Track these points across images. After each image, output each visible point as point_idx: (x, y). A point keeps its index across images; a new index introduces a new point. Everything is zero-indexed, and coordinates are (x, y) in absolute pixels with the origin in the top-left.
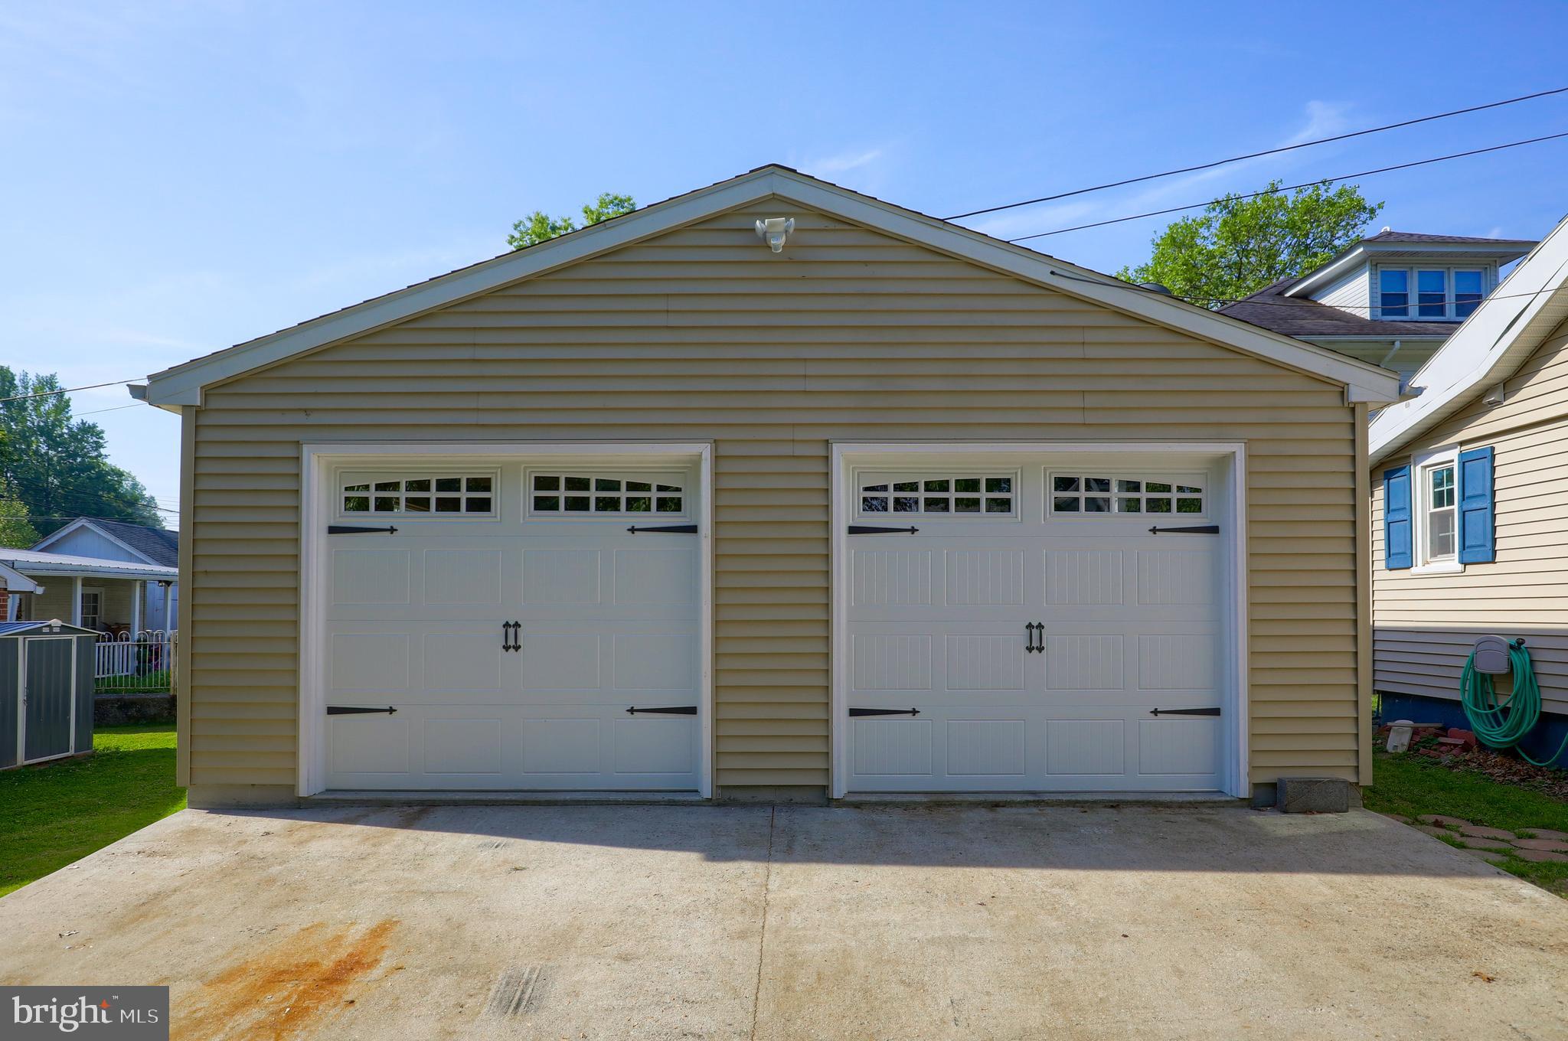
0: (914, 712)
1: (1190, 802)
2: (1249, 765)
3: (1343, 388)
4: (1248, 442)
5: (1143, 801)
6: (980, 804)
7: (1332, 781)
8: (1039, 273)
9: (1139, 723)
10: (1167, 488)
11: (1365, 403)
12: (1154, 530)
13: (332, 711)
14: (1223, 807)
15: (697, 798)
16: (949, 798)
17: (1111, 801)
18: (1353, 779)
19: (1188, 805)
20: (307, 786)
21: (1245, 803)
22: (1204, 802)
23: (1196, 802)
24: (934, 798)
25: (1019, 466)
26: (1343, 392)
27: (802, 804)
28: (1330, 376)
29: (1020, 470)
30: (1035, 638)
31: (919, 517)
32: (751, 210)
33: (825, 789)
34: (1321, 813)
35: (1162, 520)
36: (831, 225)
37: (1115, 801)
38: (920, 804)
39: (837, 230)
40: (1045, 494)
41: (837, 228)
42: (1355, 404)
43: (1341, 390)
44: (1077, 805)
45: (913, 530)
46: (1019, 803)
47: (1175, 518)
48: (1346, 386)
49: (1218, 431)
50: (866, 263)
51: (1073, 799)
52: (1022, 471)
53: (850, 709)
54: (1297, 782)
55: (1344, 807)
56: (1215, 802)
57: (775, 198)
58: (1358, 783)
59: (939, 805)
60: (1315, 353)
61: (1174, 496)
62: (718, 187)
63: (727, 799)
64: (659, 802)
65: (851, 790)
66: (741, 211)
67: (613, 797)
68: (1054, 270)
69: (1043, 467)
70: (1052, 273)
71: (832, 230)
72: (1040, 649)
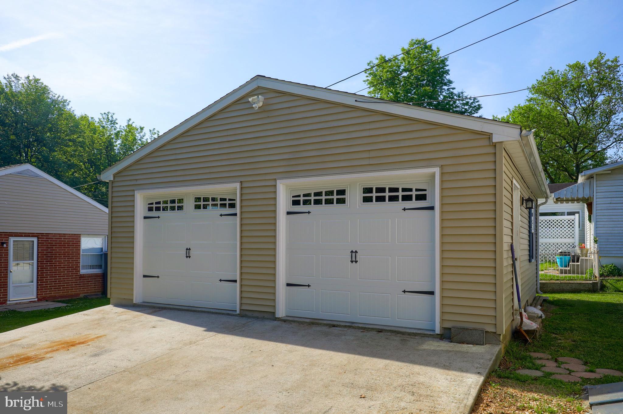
0: (309, 286)
1: (413, 333)
2: (440, 319)
3: (490, 136)
4: (442, 167)
5: (393, 331)
6: (328, 325)
7: (475, 329)
8: (351, 102)
9: (397, 296)
10: (411, 190)
11: (502, 142)
12: (404, 209)
13: (145, 276)
14: (428, 337)
15: (236, 313)
16: (317, 321)
17: (379, 329)
18: (494, 330)
19: (413, 335)
20: (137, 299)
21: (439, 336)
22: (420, 334)
23: (416, 333)
24: (312, 321)
25: (349, 184)
26: (490, 138)
27: (267, 319)
28: (482, 131)
29: (349, 186)
30: (354, 257)
31: (312, 208)
32: (250, 94)
33: (274, 313)
34: (468, 344)
35: (408, 204)
36: (277, 95)
37: (381, 329)
38: (306, 322)
39: (280, 96)
40: (359, 195)
41: (279, 95)
42: (496, 143)
43: (489, 137)
44: (366, 329)
45: (309, 212)
46: (343, 326)
47: (414, 203)
48: (491, 135)
49: (428, 162)
50: (289, 108)
51: (364, 326)
52: (350, 186)
53: (287, 283)
54: (457, 328)
55: (482, 343)
56: (425, 334)
57: (259, 88)
58: (496, 332)
59: (313, 324)
60: (474, 120)
61: (414, 193)
62: (241, 87)
63: (244, 314)
64: (224, 313)
65: (287, 315)
66: (249, 95)
67: (212, 310)
68: (358, 100)
69: (358, 184)
70: (356, 101)
71: (278, 97)
72: (356, 262)
